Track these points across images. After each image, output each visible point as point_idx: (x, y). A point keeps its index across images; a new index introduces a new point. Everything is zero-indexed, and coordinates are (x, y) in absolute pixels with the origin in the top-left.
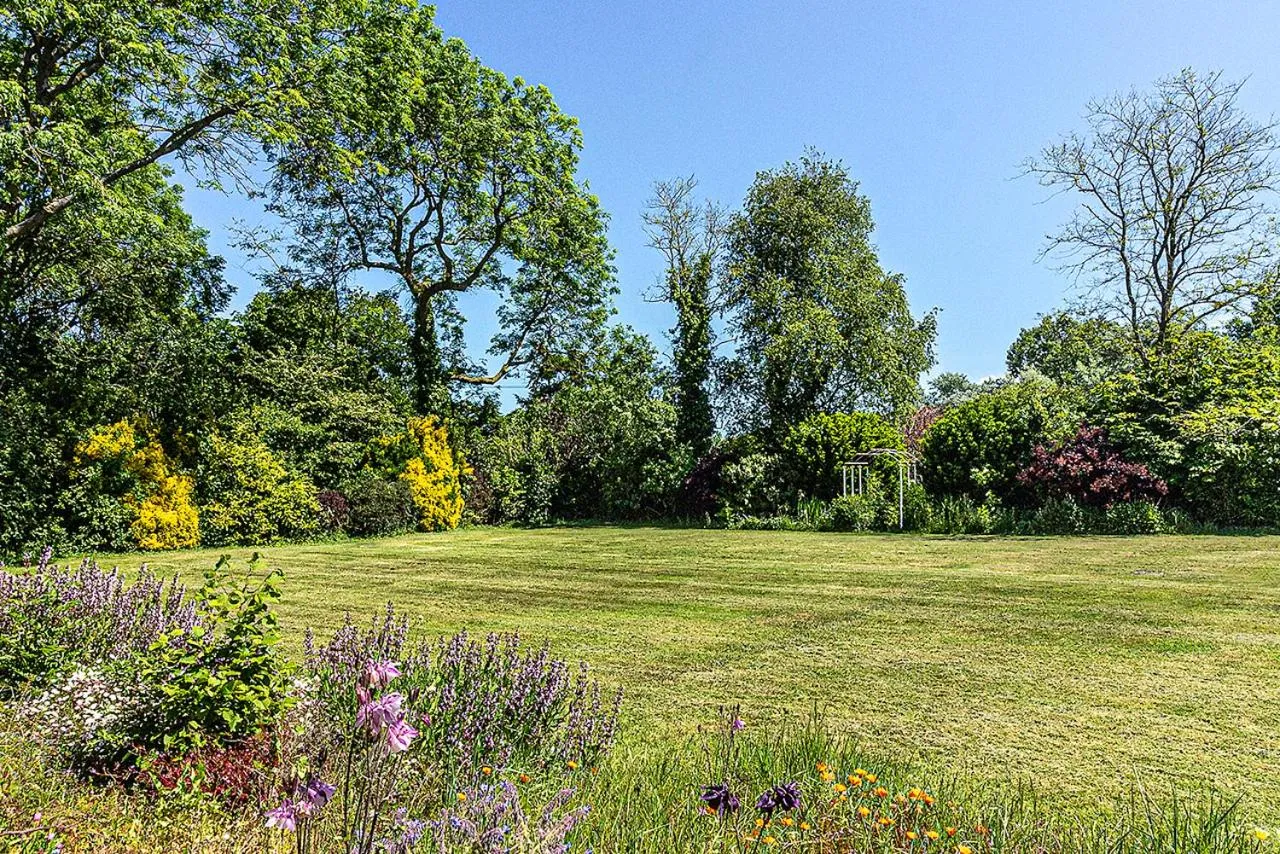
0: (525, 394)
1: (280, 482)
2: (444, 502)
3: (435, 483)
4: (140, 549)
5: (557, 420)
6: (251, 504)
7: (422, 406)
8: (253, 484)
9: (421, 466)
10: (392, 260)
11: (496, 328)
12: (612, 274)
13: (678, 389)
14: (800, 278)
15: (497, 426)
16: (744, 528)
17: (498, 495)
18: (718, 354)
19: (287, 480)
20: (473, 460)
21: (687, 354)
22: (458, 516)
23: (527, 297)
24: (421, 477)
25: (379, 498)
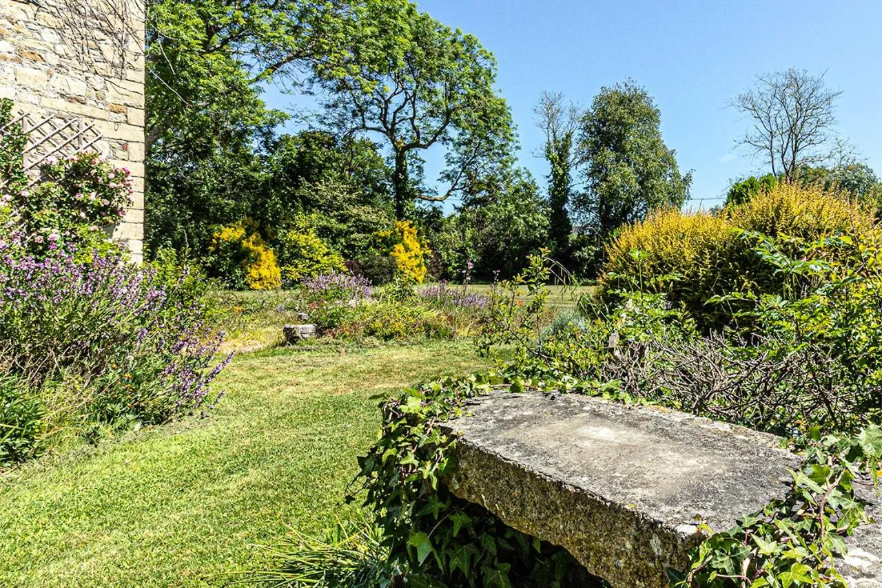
0: (460, 204)
1: (324, 255)
2: (415, 268)
3: (410, 258)
4: (250, 289)
5: (479, 223)
6: (309, 267)
7: (400, 214)
8: (311, 256)
9: (402, 248)
10: (380, 125)
11: (444, 167)
12: (516, 139)
13: (550, 209)
14: (619, 149)
15: (441, 225)
16: (582, 285)
17: (445, 266)
18: (573, 190)
19: (328, 254)
20: (431, 246)
21: (556, 190)
22: (422, 277)
23: (463, 148)
24: (402, 254)
25: (379, 266)
